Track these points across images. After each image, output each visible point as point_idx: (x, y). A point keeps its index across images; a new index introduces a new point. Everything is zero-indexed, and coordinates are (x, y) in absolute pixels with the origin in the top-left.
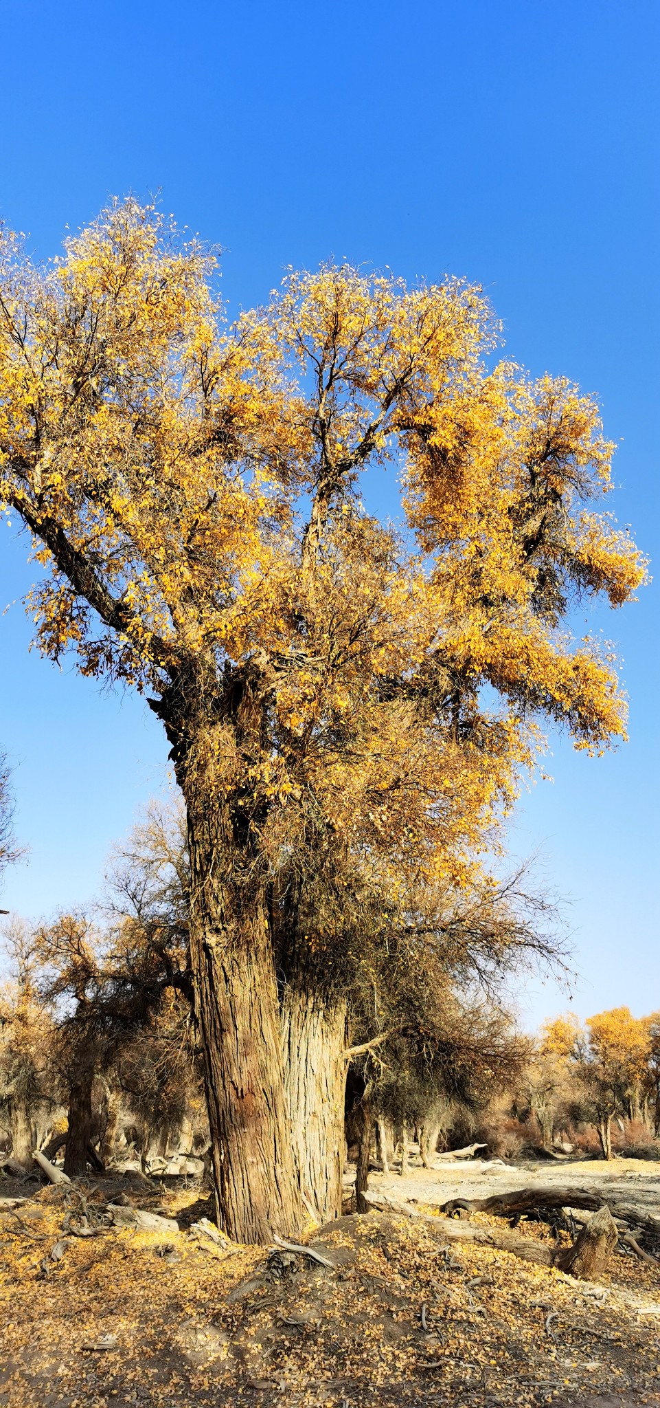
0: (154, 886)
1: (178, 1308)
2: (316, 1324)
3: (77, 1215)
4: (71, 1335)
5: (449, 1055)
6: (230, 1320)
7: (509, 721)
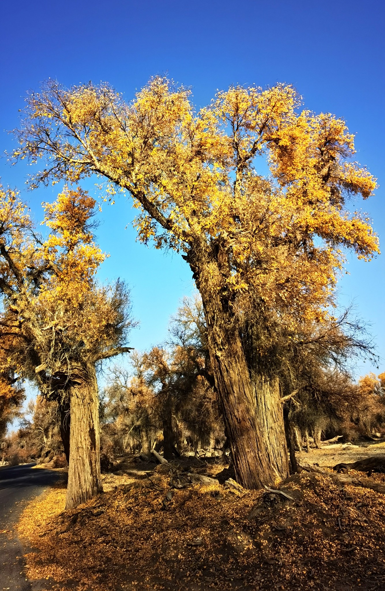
0: (188, 332)
1: (227, 523)
2: (290, 529)
3: (175, 478)
4: (182, 538)
5: (327, 397)
6: (251, 528)
7: (328, 250)
